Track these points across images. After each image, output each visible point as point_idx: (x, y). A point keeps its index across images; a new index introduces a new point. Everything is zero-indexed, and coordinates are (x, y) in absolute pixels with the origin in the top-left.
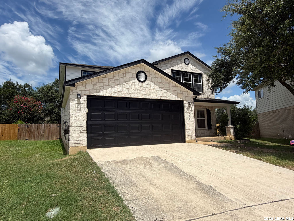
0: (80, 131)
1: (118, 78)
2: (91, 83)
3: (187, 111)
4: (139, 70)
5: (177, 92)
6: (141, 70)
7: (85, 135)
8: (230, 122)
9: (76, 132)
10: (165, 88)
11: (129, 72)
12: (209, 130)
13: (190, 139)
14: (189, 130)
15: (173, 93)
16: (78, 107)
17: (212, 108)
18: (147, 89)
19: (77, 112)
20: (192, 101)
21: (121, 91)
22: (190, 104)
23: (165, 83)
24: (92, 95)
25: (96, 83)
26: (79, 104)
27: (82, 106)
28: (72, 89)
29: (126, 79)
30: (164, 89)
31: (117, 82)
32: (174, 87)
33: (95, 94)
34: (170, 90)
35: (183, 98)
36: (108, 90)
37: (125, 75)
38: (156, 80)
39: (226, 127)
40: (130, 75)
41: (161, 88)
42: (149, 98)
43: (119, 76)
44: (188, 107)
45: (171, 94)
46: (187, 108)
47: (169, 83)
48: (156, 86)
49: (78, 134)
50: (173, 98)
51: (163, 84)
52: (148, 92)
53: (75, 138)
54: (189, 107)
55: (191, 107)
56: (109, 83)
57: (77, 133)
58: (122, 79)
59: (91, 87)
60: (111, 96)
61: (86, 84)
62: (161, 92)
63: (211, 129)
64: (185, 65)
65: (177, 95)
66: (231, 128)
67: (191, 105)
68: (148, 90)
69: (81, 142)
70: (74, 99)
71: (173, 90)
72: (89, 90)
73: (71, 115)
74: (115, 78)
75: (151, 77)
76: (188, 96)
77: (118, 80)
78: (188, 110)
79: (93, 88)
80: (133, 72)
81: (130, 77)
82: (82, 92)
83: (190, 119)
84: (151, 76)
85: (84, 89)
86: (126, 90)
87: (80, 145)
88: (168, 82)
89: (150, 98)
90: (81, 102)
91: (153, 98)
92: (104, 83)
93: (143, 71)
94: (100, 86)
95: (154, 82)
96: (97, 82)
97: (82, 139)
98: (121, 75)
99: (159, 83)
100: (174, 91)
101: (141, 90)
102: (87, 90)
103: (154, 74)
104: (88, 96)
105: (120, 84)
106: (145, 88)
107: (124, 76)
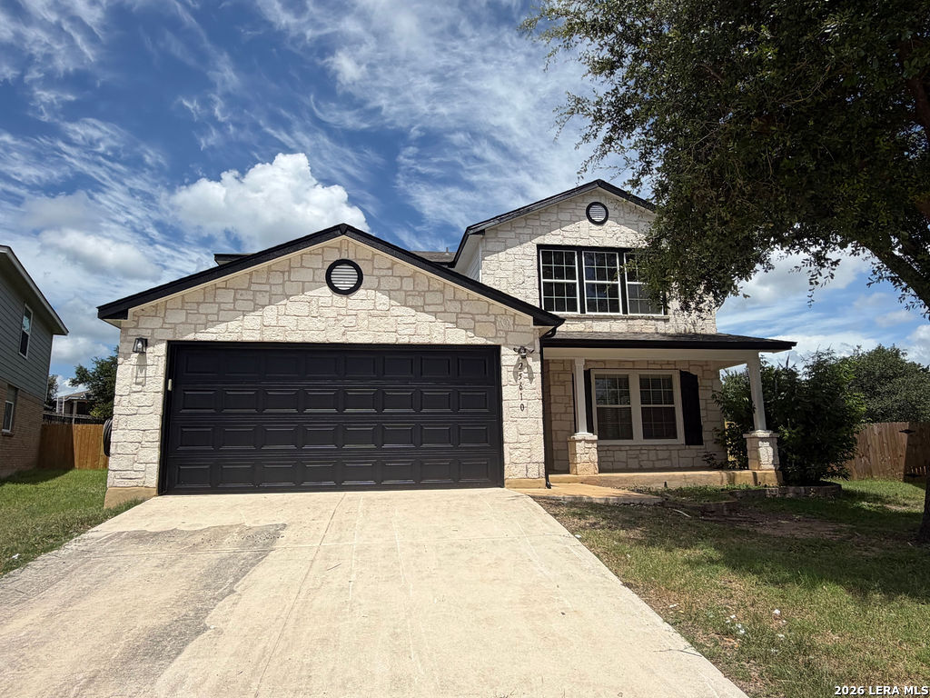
0: (140, 443)
1: (267, 288)
2: (183, 306)
3: (513, 380)
4: (338, 258)
5: (473, 319)
6: (344, 257)
7: (153, 454)
8: (759, 417)
9: (130, 445)
10: (427, 309)
11: (302, 267)
12: (691, 447)
13: (520, 476)
14: (519, 445)
15: (456, 323)
16: (140, 375)
17: (705, 368)
18: (362, 315)
19: (134, 390)
20: (532, 344)
21: (274, 323)
22: (524, 357)
23: (429, 291)
24: (181, 339)
25: (195, 305)
26: (142, 365)
27: (150, 371)
28: (125, 326)
29: (289, 288)
30: (424, 312)
31: (262, 299)
32: (461, 301)
33: (190, 337)
34: (445, 311)
35: (495, 337)
36: (233, 325)
37: (289, 276)
38: (396, 283)
39: (745, 436)
40: (306, 275)
41: (412, 307)
42: (367, 342)
43: (268, 279)
44: (516, 366)
45: (451, 325)
46: (512, 369)
47: (442, 292)
48: (393, 302)
49: (135, 452)
50: (458, 337)
51: (422, 294)
52: (366, 322)
53: (124, 463)
54: (521, 366)
55: (528, 367)
56: (234, 303)
57: (130, 449)
58: (279, 290)
59: (180, 317)
60: (239, 340)
61: (166, 309)
62: (413, 320)
63: (700, 442)
64: (591, 225)
65: (474, 328)
66: (763, 439)
67: (529, 360)
68: (365, 316)
69: (140, 475)
70: (130, 354)
71: (458, 314)
72: (173, 326)
73: (117, 399)
74: (254, 287)
75: (378, 277)
76: (519, 329)
77: (266, 292)
78: (517, 375)
79: (187, 319)
80: (316, 267)
81: (303, 282)
82: (152, 334)
83: (522, 407)
84: (376, 272)
85: (160, 325)
86: (290, 322)
87: (135, 484)
88: (437, 286)
89: (370, 342)
90: (149, 362)
91: (381, 342)
92: (219, 303)
93: (350, 258)
94: (207, 315)
95: (389, 293)
96: (198, 303)
97: (143, 466)
98: (277, 279)
99: (406, 291)
100: (462, 315)
101: (340, 318)
102: (167, 326)
103: (389, 265)
104: (169, 342)
105: (270, 304)
106: (354, 312)
107: (286, 278)
